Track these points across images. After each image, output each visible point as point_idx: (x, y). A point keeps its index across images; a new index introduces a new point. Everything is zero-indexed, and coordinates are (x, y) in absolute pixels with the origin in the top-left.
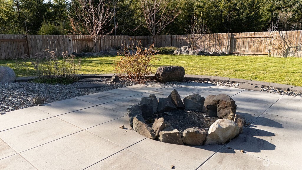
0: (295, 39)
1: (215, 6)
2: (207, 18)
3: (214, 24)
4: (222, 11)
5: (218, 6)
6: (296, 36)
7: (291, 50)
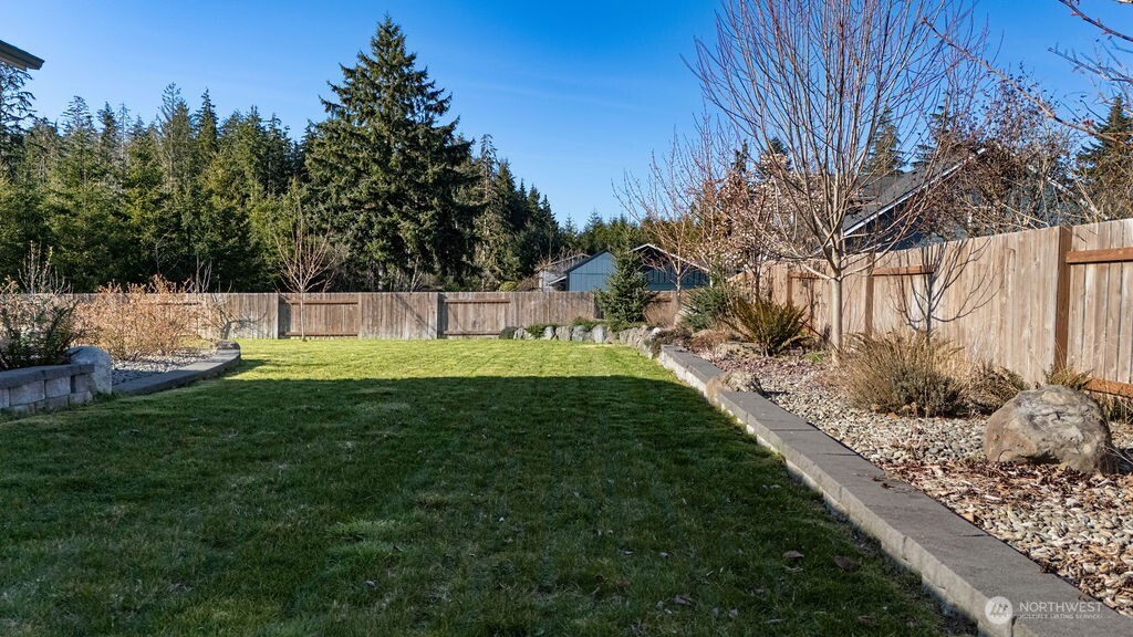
0: (237, 308)
1: (117, 214)
2: (87, 247)
3: (111, 266)
4: (139, 231)
5: (125, 216)
6: (237, 302)
7: (233, 325)
